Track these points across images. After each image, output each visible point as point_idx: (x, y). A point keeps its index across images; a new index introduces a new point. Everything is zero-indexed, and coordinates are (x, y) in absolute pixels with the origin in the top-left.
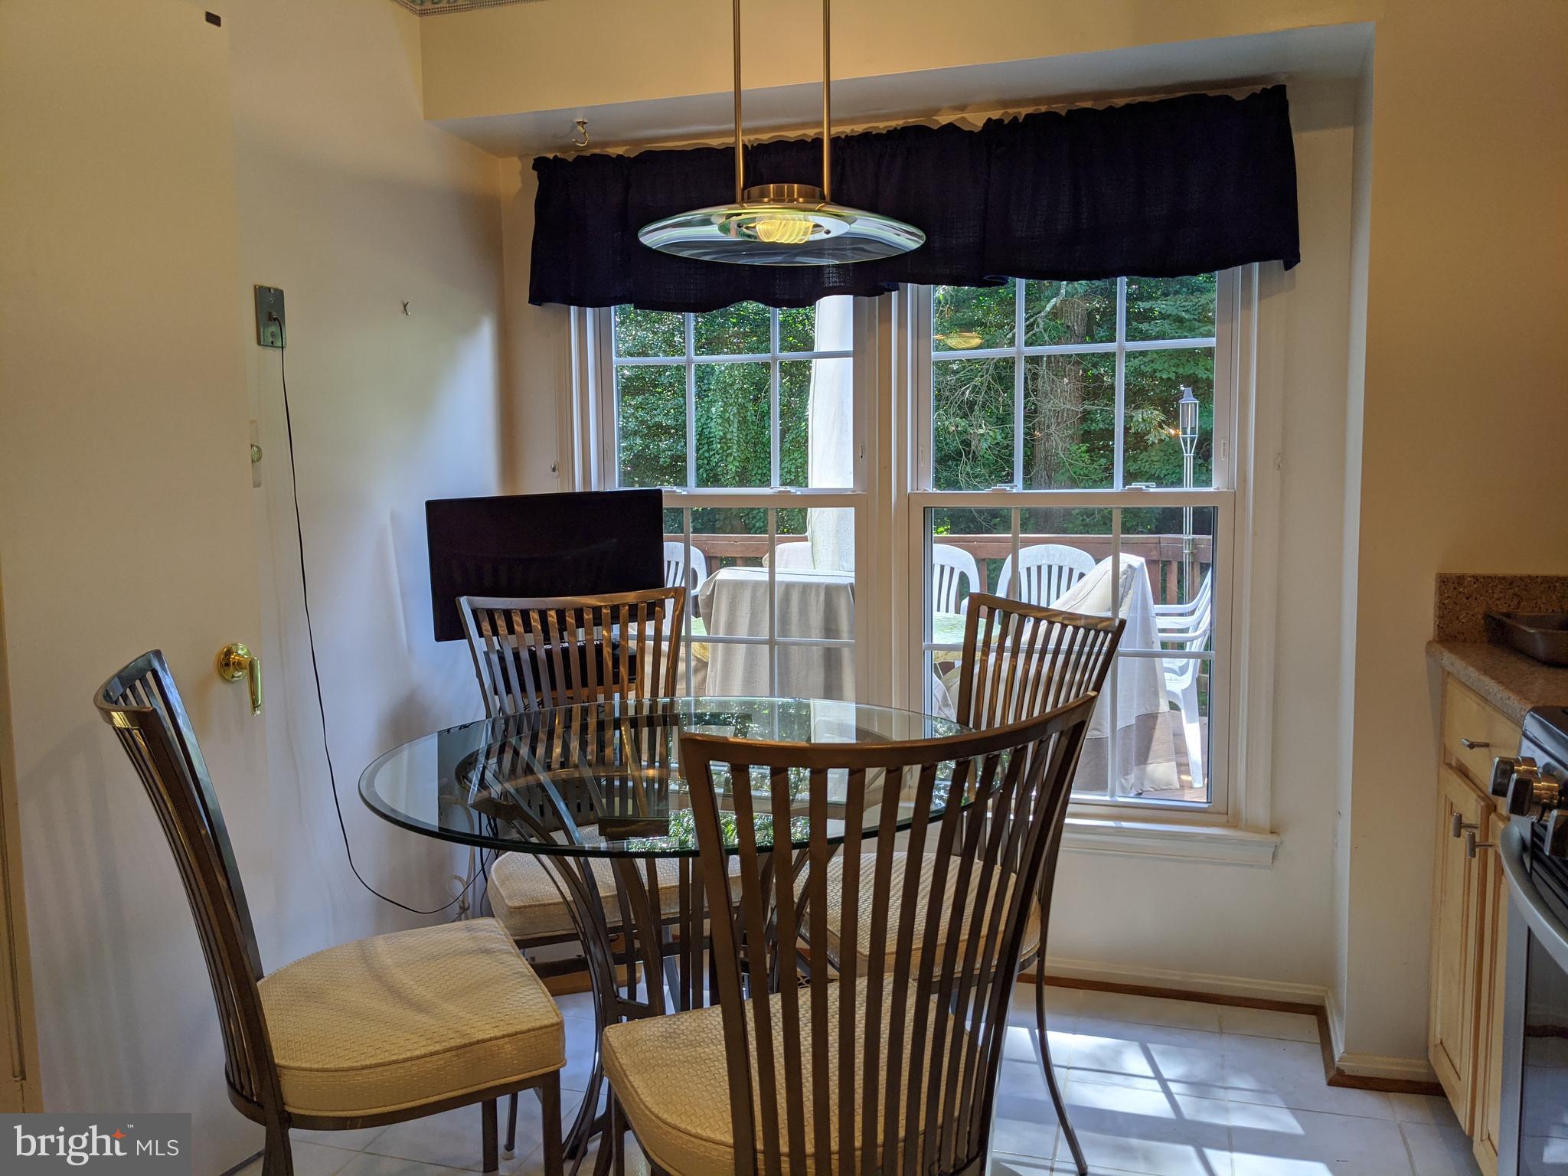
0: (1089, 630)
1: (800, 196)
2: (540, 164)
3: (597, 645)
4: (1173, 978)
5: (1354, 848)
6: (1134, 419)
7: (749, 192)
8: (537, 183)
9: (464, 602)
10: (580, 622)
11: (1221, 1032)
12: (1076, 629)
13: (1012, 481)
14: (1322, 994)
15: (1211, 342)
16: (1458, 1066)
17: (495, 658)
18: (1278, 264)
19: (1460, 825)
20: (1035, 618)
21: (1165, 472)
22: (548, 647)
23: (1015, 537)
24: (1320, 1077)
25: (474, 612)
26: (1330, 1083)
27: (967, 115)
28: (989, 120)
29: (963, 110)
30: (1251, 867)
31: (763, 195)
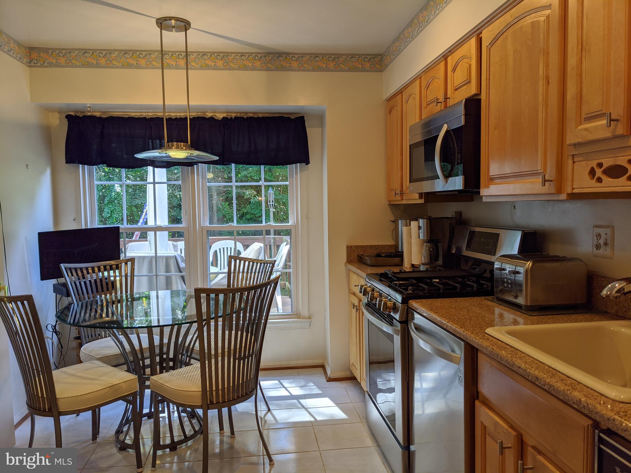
0: (265, 264)
1: (184, 146)
2: (68, 117)
3: (100, 279)
4: (285, 364)
5: (330, 318)
6: (246, 194)
7: (168, 144)
8: (67, 123)
9: (62, 266)
10: (99, 270)
11: (299, 375)
12: (261, 264)
13: (233, 222)
14: (323, 362)
15: (287, 183)
16: (356, 367)
17: (73, 284)
18: (304, 164)
19: (354, 306)
20: (249, 262)
21: (256, 212)
22: (84, 280)
23: (235, 238)
24: (325, 380)
25: (65, 268)
26: (327, 381)
27: (216, 114)
28: (224, 117)
29: (215, 112)
30: (304, 328)
31: (173, 146)
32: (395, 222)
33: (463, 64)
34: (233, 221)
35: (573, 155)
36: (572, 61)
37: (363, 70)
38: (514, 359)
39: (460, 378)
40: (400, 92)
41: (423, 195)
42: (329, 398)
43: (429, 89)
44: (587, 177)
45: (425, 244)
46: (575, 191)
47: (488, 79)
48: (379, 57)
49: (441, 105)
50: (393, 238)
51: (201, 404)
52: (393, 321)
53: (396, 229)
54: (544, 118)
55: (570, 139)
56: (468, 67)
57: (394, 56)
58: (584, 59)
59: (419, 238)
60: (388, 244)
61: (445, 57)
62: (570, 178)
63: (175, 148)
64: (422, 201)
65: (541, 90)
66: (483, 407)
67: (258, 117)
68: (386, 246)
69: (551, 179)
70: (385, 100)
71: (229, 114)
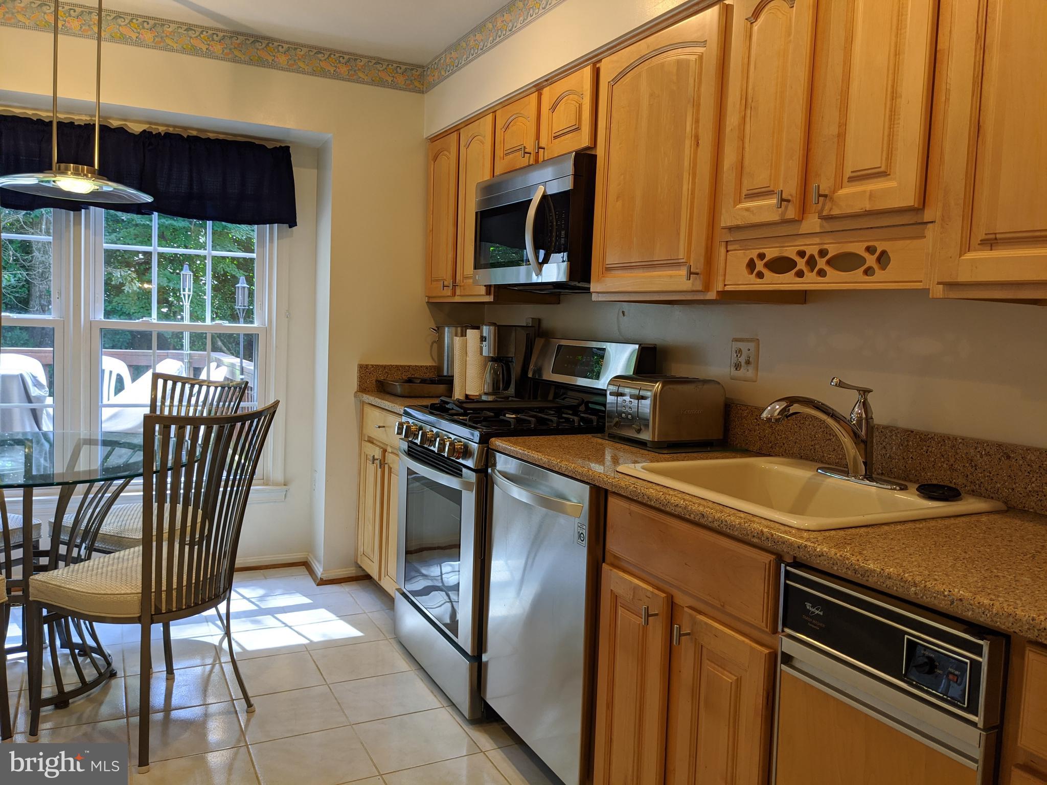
1: (88, 172)
7: (60, 166)
11: (266, 578)
14: (308, 556)
15: (253, 255)
16: (371, 557)
18: (286, 226)
19: (374, 459)
26: (317, 585)
27: (128, 124)
28: (144, 131)
29: (125, 120)
30: (275, 502)
31: (67, 169)
32: (439, 330)
33: (569, 101)
34: (150, 315)
35: (727, 242)
36: (732, 120)
37: (394, 86)
38: (667, 496)
39: (582, 535)
40: (456, 129)
41: (493, 289)
42: (326, 609)
43: (509, 131)
44: (745, 271)
45: (490, 364)
46: (728, 288)
47: (609, 128)
48: (420, 70)
49: (530, 157)
50: (431, 356)
51: (138, 615)
52: (461, 471)
53: (440, 342)
54: (690, 190)
55: (727, 219)
56: (578, 106)
57: (447, 73)
58: (748, 119)
59: (481, 354)
60: (424, 365)
61: (539, 87)
62: (721, 271)
63: (72, 173)
64: (490, 299)
65: (687, 152)
66: (615, 570)
67: (209, 138)
68: (421, 367)
69: (697, 271)
70: (426, 138)
71: (154, 127)
